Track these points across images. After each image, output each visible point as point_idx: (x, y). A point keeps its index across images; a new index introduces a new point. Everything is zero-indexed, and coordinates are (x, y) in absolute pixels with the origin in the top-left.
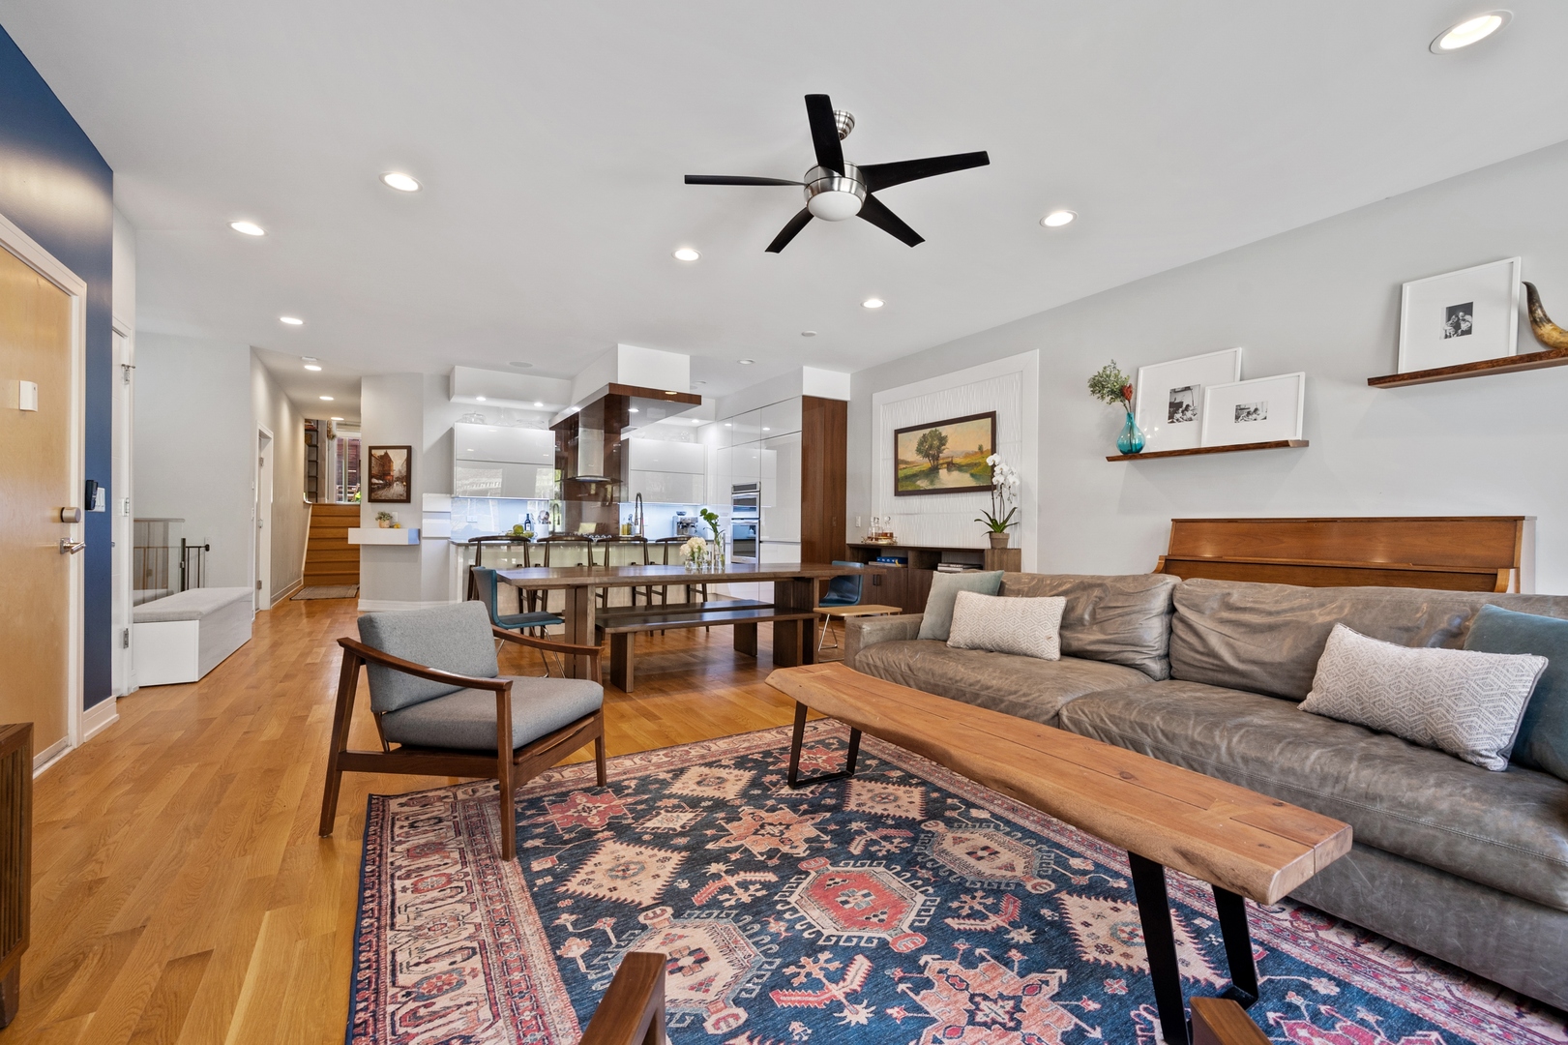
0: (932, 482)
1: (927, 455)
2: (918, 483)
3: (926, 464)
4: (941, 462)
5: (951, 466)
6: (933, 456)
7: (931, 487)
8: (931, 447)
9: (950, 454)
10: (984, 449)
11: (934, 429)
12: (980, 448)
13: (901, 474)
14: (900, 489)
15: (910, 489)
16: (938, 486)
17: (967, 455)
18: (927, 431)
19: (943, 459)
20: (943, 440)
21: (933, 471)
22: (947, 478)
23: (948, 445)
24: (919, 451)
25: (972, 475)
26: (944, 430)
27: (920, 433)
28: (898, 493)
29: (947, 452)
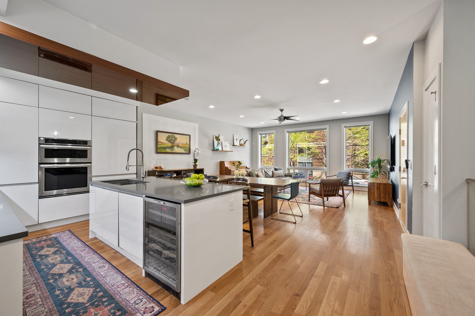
0: (172, 150)
1: (170, 142)
2: (167, 150)
3: (170, 145)
4: (175, 145)
5: (178, 146)
6: (172, 143)
7: (171, 152)
8: (171, 140)
9: (178, 143)
10: (188, 144)
11: (173, 134)
12: (187, 143)
13: (159, 146)
14: (159, 151)
15: (163, 151)
16: (173, 152)
17: (183, 144)
18: (170, 134)
19: (176, 144)
20: (176, 139)
21: (172, 147)
22: (176, 150)
23: (177, 140)
24: (167, 140)
25: (184, 150)
26: (176, 136)
27: (168, 134)
28: (157, 152)
29: (176, 142)
